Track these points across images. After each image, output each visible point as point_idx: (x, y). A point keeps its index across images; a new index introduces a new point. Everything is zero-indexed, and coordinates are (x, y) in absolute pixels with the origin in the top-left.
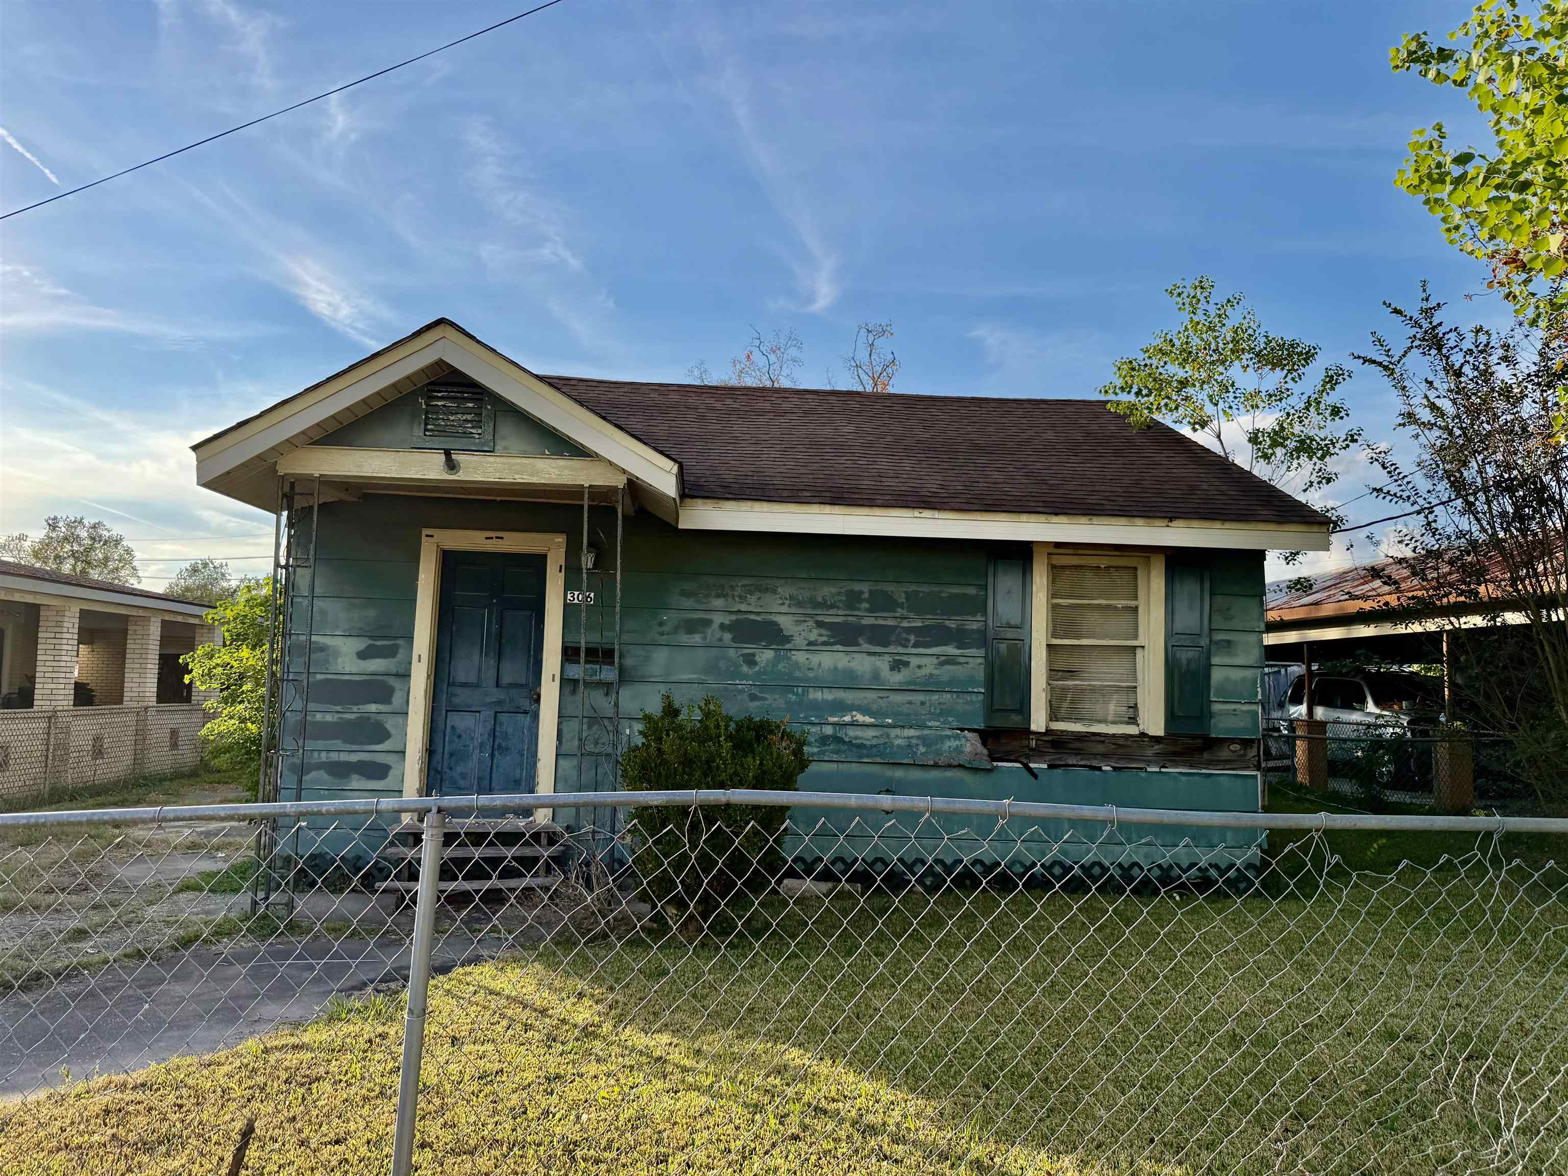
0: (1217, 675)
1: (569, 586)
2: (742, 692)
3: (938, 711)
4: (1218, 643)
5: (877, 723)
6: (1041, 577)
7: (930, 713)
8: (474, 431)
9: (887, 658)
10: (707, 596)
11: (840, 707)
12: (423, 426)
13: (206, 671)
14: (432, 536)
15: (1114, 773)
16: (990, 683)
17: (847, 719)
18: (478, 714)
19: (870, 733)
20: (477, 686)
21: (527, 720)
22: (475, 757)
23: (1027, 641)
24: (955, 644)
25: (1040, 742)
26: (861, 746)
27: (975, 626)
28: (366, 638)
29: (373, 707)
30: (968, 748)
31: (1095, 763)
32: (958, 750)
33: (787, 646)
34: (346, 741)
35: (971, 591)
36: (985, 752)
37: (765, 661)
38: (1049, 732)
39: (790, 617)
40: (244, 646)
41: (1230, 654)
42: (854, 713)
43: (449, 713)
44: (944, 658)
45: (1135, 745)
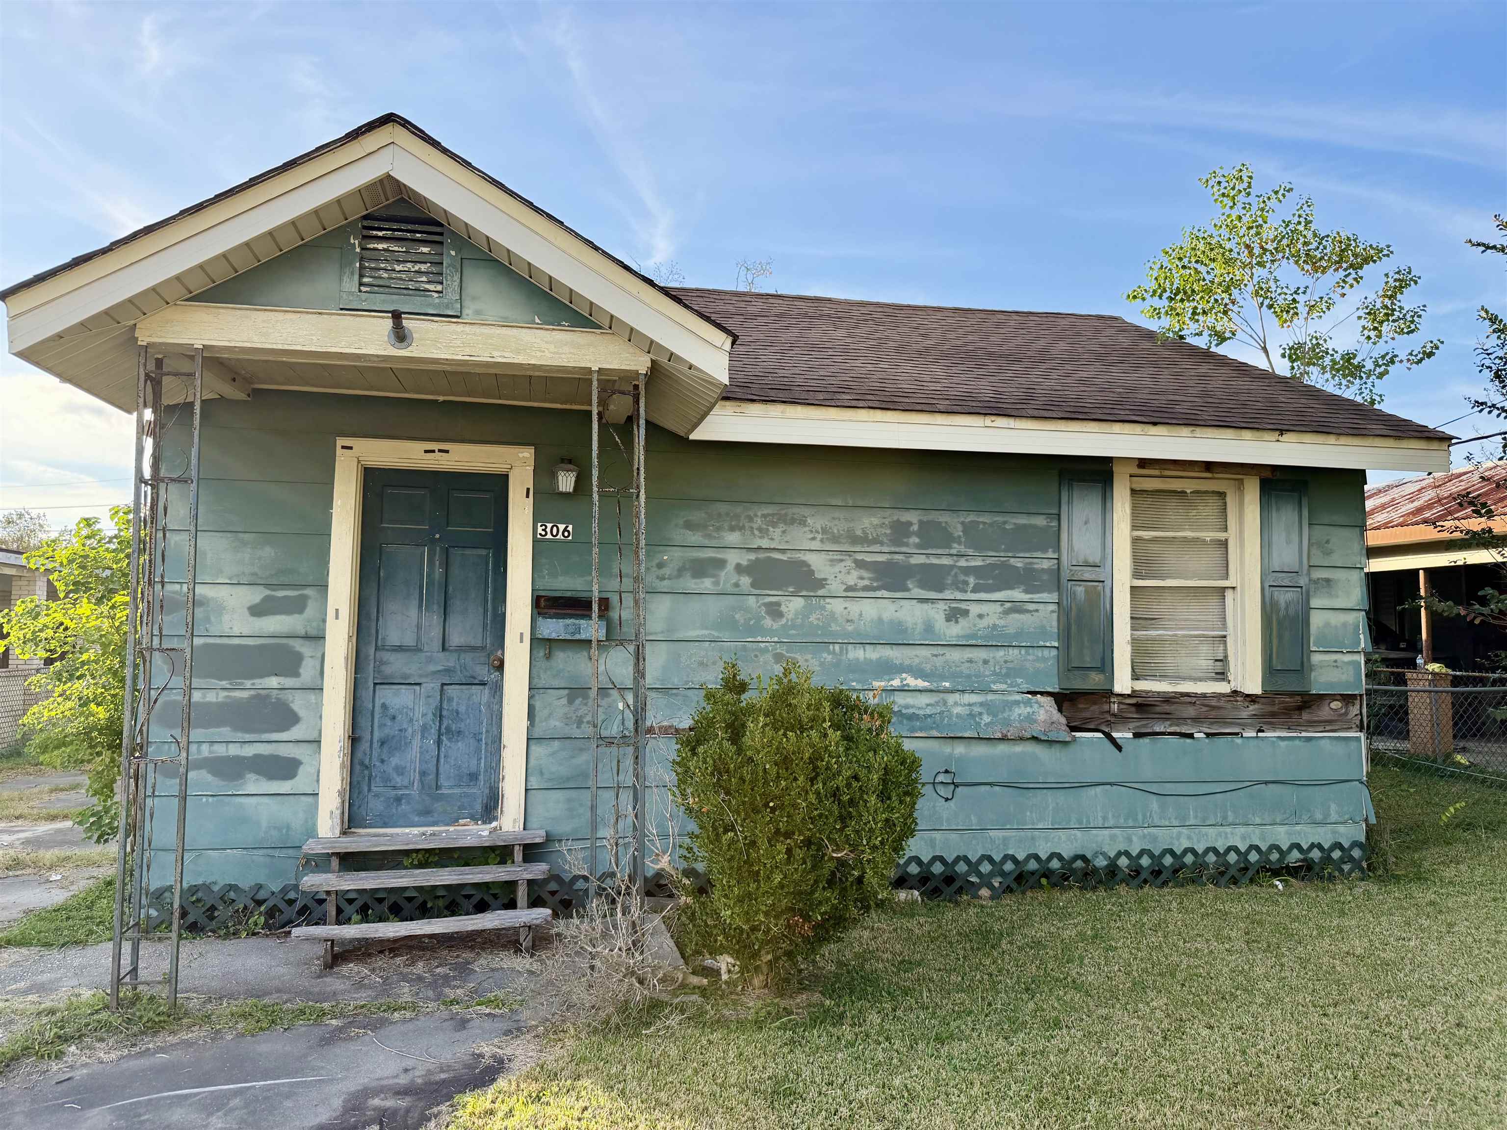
0: (1317, 620)
1: (538, 517)
2: (765, 651)
3: (1004, 671)
4: (1316, 582)
5: (932, 687)
6: (1123, 504)
7: (994, 673)
8: (430, 287)
9: (942, 606)
10: (719, 529)
11: (888, 669)
12: (356, 277)
13: (29, 636)
14: (351, 448)
15: (1207, 741)
16: (1066, 634)
17: (896, 683)
18: (417, 688)
19: (923, 700)
20: (417, 649)
21: (482, 695)
22: (416, 743)
23: (1108, 583)
24: (1023, 587)
25: (1122, 706)
26: (912, 717)
27: (1046, 565)
28: (261, 587)
29: (273, 682)
30: (1042, 716)
31: (1185, 730)
32: (1030, 719)
33: (820, 592)
34: (236, 728)
35: (1040, 521)
36: (1063, 720)
37: (793, 611)
38: (1134, 694)
39: (823, 556)
40: (85, 600)
41: (1330, 595)
42: (904, 675)
43: (378, 687)
44: (1008, 605)
45: (1229, 706)
